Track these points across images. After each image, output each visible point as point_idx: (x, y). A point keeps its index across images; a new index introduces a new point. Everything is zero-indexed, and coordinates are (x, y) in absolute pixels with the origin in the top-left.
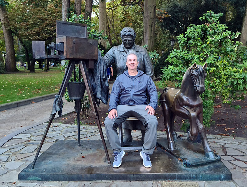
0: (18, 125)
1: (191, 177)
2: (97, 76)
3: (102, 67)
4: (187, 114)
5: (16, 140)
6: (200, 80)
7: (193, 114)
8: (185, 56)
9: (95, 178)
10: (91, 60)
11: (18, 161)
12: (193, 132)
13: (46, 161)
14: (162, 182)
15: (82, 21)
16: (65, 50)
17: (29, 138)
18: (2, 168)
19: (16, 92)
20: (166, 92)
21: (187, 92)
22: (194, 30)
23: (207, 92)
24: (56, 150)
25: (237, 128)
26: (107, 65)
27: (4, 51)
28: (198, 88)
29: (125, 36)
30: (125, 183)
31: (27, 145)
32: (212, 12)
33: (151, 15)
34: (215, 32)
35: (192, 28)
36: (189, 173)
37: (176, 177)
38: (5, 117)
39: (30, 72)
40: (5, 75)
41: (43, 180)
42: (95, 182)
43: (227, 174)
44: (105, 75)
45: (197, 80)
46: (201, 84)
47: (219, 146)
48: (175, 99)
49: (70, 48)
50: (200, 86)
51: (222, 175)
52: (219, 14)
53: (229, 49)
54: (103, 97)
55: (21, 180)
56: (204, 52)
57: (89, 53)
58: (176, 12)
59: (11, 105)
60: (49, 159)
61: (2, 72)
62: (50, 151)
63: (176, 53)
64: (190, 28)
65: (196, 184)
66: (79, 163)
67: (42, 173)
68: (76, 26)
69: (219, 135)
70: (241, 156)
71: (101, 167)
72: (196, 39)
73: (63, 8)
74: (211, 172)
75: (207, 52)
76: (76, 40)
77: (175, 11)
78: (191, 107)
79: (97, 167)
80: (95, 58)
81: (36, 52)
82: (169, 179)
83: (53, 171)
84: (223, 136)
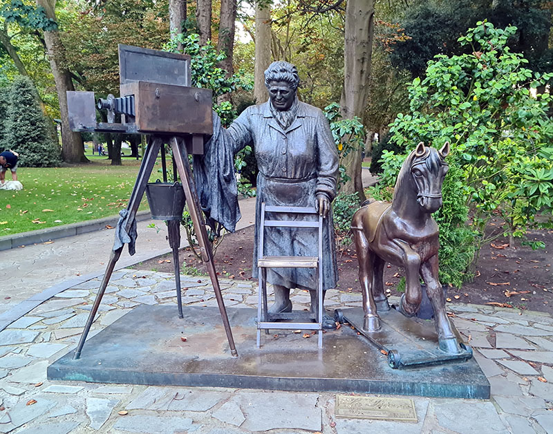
0: (71, 272)
1: (401, 390)
2: (212, 172)
3: (222, 152)
4: (401, 257)
5: (60, 302)
6: (432, 183)
7: (413, 257)
8: (421, 128)
9: (201, 382)
10: (198, 135)
11: (56, 343)
12: (411, 296)
13: (108, 345)
14: (337, 395)
15: (195, 49)
16: (136, 112)
17: (85, 298)
18: (22, 355)
19: (77, 205)
20: (365, 210)
21: (404, 208)
22: (445, 69)
23: (460, 210)
24: (132, 324)
25: (534, 293)
26: (235, 146)
27: (58, 117)
28: (425, 201)
29: (274, 82)
30: (261, 393)
31: (80, 312)
32: (488, 24)
33: (361, 34)
34: (495, 73)
35: (439, 64)
36: (398, 380)
37: (368, 386)
38: (49, 254)
39: (112, 164)
40: (60, 169)
41: (97, 381)
42: (201, 390)
43: (479, 387)
44: (229, 169)
45: (425, 181)
46: (433, 190)
47: (483, 328)
48: (379, 226)
49: (148, 107)
50: (431, 195)
51: (469, 388)
52: (507, 28)
53: (525, 112)
54: (225, 217)
55: (52, 379)
56: (466, 119)
57: (193, 121)
58: (429, 28)
59: (63, 230)
60: (115, 341)
61: (55, 163)
62: (118, 325)
63: (402, 121)
64: (434, 64)
65: (410, 403)
66: (172, 351)
67: (95, 368)
68: (166, 59)
69: (488, 305)
70: (526, 350)
71: (215, 361)
72: (446, 89)
73: (171, 22)
74: (445, 381)
75: (470, 120)
76: (162, 90)
77: (425, 25)
78: (412, 242)
79: (207, 361)
80: (205, 132)
81: (75, 116)
82: (353, 390)
83: (116, 365)
84: (496, 308)
